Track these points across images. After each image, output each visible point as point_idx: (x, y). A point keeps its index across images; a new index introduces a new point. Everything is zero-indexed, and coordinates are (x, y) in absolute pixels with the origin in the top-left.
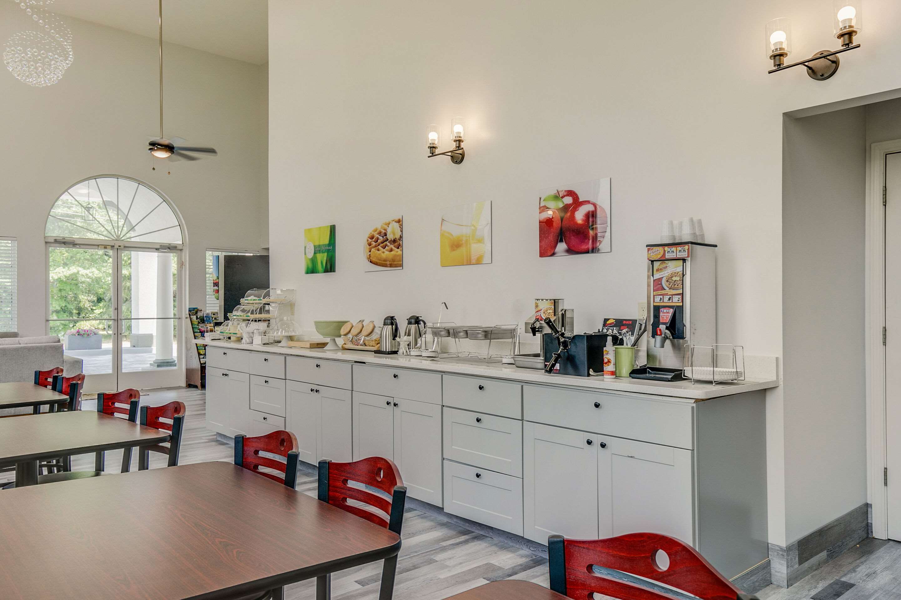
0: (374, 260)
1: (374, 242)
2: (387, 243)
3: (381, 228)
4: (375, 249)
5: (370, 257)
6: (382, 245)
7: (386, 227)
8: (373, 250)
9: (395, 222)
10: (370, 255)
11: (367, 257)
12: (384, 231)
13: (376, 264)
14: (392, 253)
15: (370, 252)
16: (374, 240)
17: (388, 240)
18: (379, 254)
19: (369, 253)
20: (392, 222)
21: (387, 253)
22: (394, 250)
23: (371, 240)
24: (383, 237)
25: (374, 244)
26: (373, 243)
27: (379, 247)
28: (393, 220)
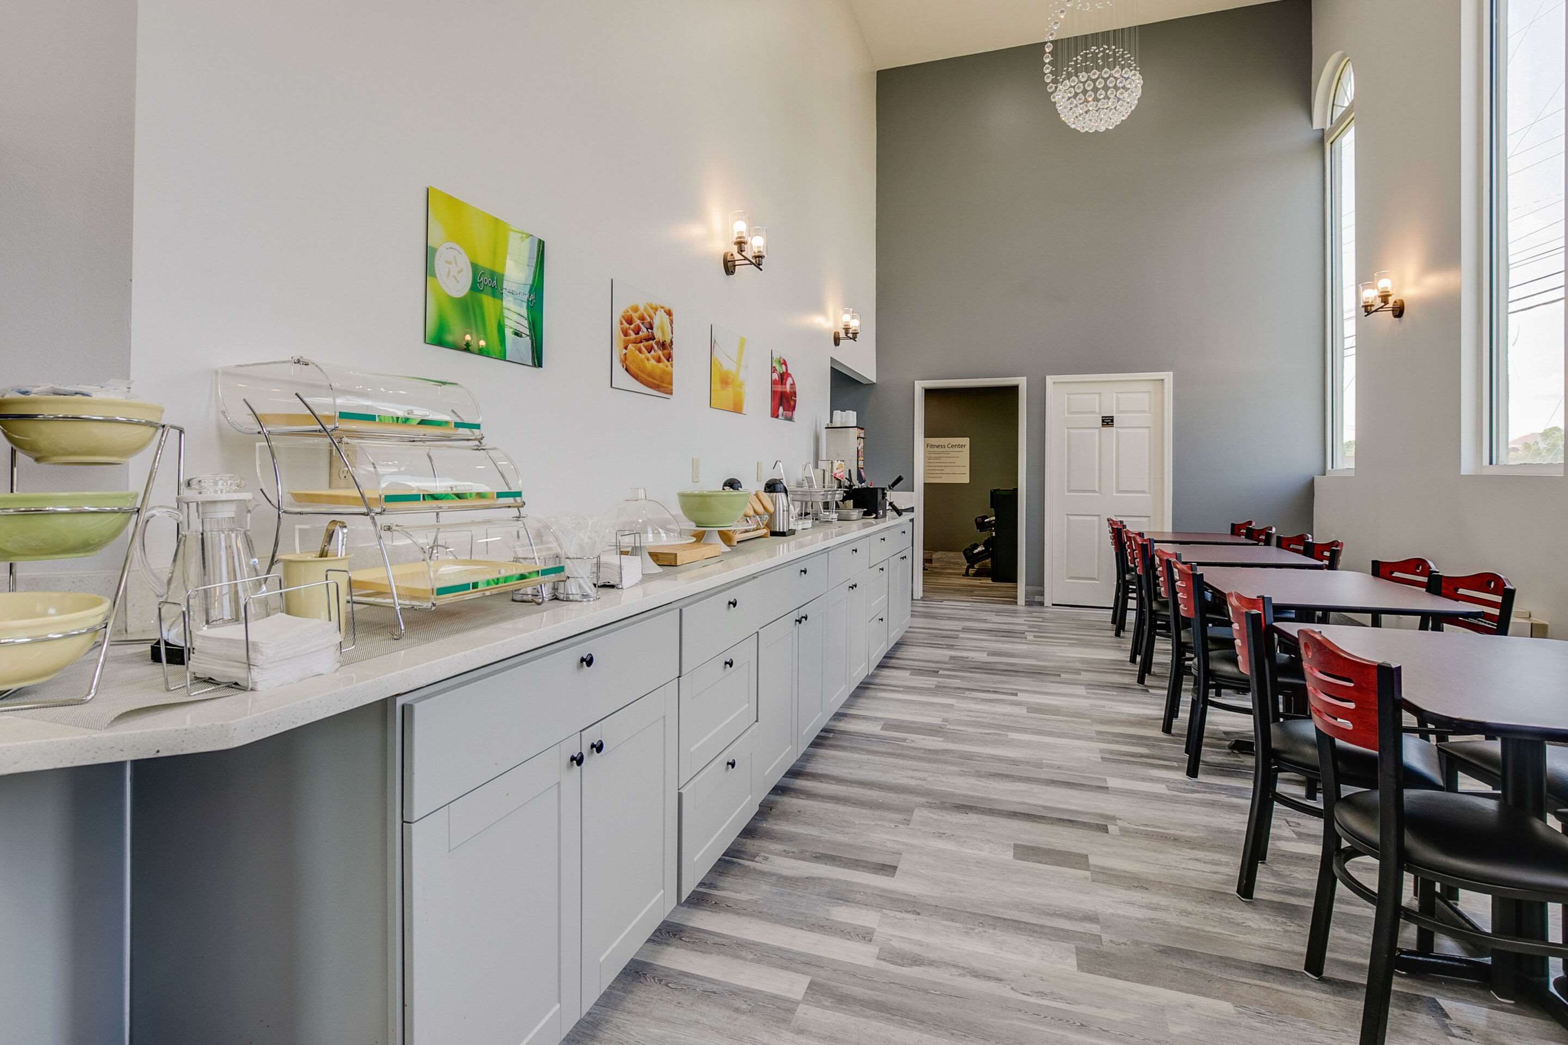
0: (633, 367)
1: (633, 331)
2: (653, 342)
3: (645, 309)
4: (635, 347)
5: (626, 359)
6: (646, 343)
7: (652, 312)
8: (631, 346)
9: (665, 312)
10: (625, 354)
11: (621, 358)
12: (649, 320)
13: (636, 377)
14: (661, 365)
15: (626, 348)
16: (632, 326)
17: (654, 339)
18: (642, 360)
19: (625, 351)
20: (660, 308)
21: (653, 362)
22: (663, 362)
23: (628, 326)
24: (647, 329)
25: (633, 336)
26: (631, 332)
27: (641, 345)
28: (662, 305)
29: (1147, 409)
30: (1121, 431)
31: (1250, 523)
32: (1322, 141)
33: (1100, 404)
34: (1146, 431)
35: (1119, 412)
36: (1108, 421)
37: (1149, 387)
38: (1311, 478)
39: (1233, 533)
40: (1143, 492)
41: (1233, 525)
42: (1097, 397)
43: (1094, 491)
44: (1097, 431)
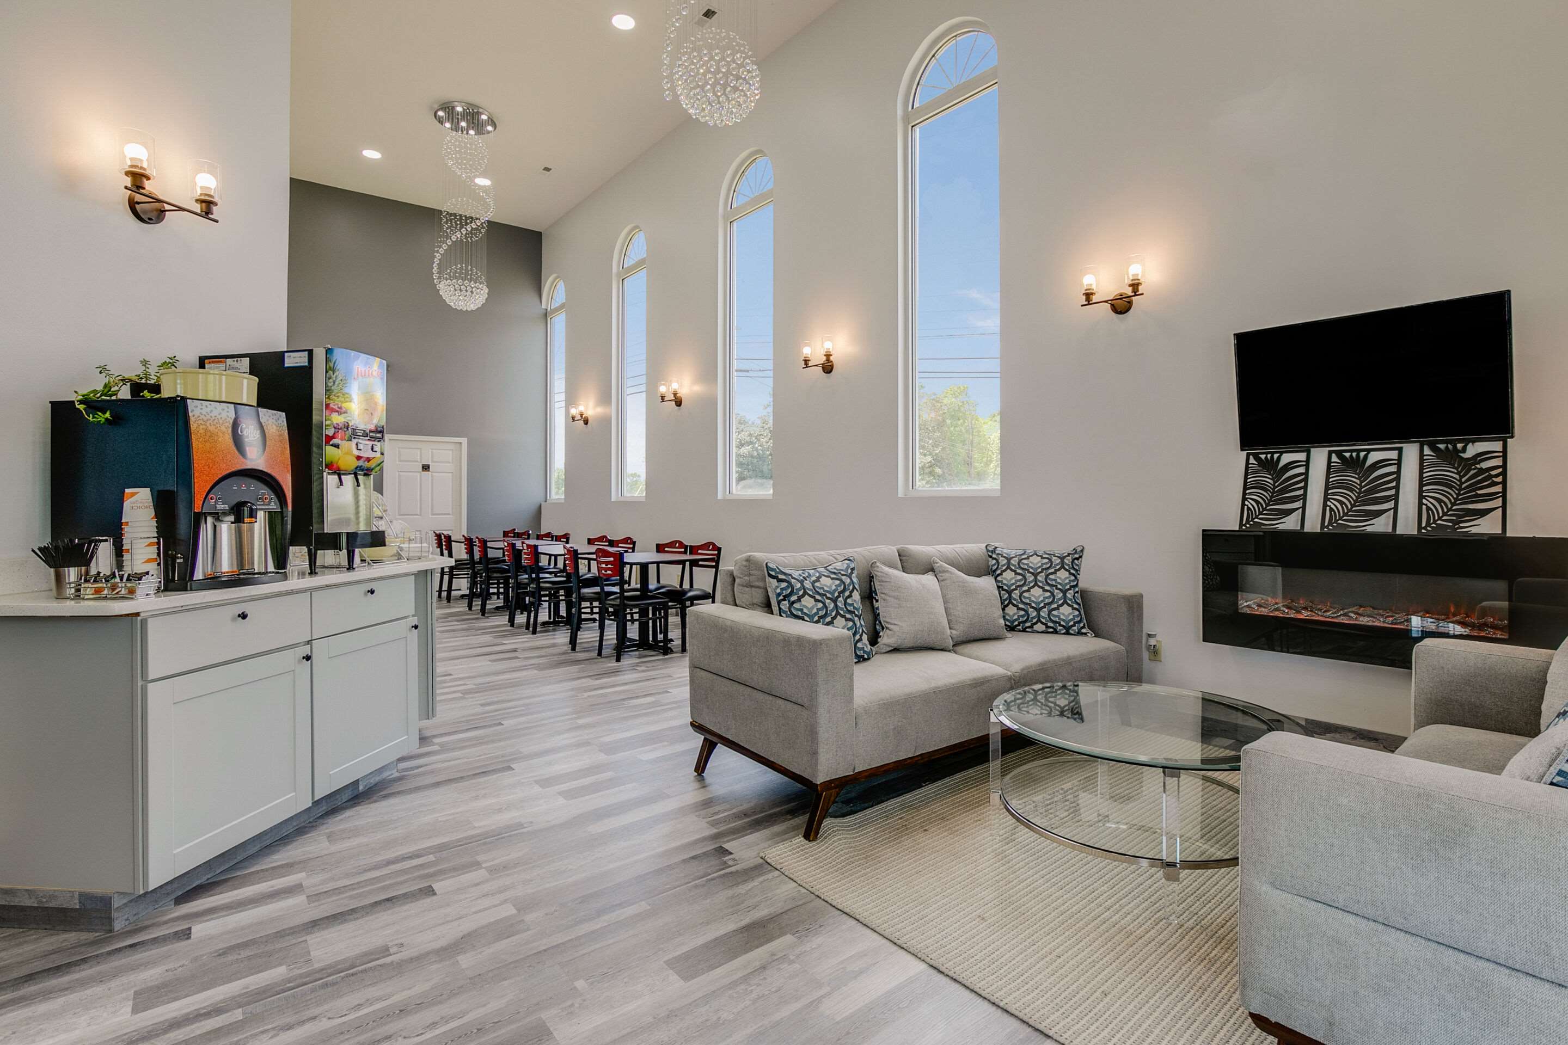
29: (451, 461)
30: (434, 474)
31: (514, 530)
32: (546, 315)
33: (421, 456)
34: (450, 474)
35: (433, 461)
36: (426, 468)
37: (451, 446)
38: (538, 505)
39: (504, 536)
40: (449, 514)
41: (504, 532)
42: (418, 452)
43: (417, 515)
44: (418, 474)
